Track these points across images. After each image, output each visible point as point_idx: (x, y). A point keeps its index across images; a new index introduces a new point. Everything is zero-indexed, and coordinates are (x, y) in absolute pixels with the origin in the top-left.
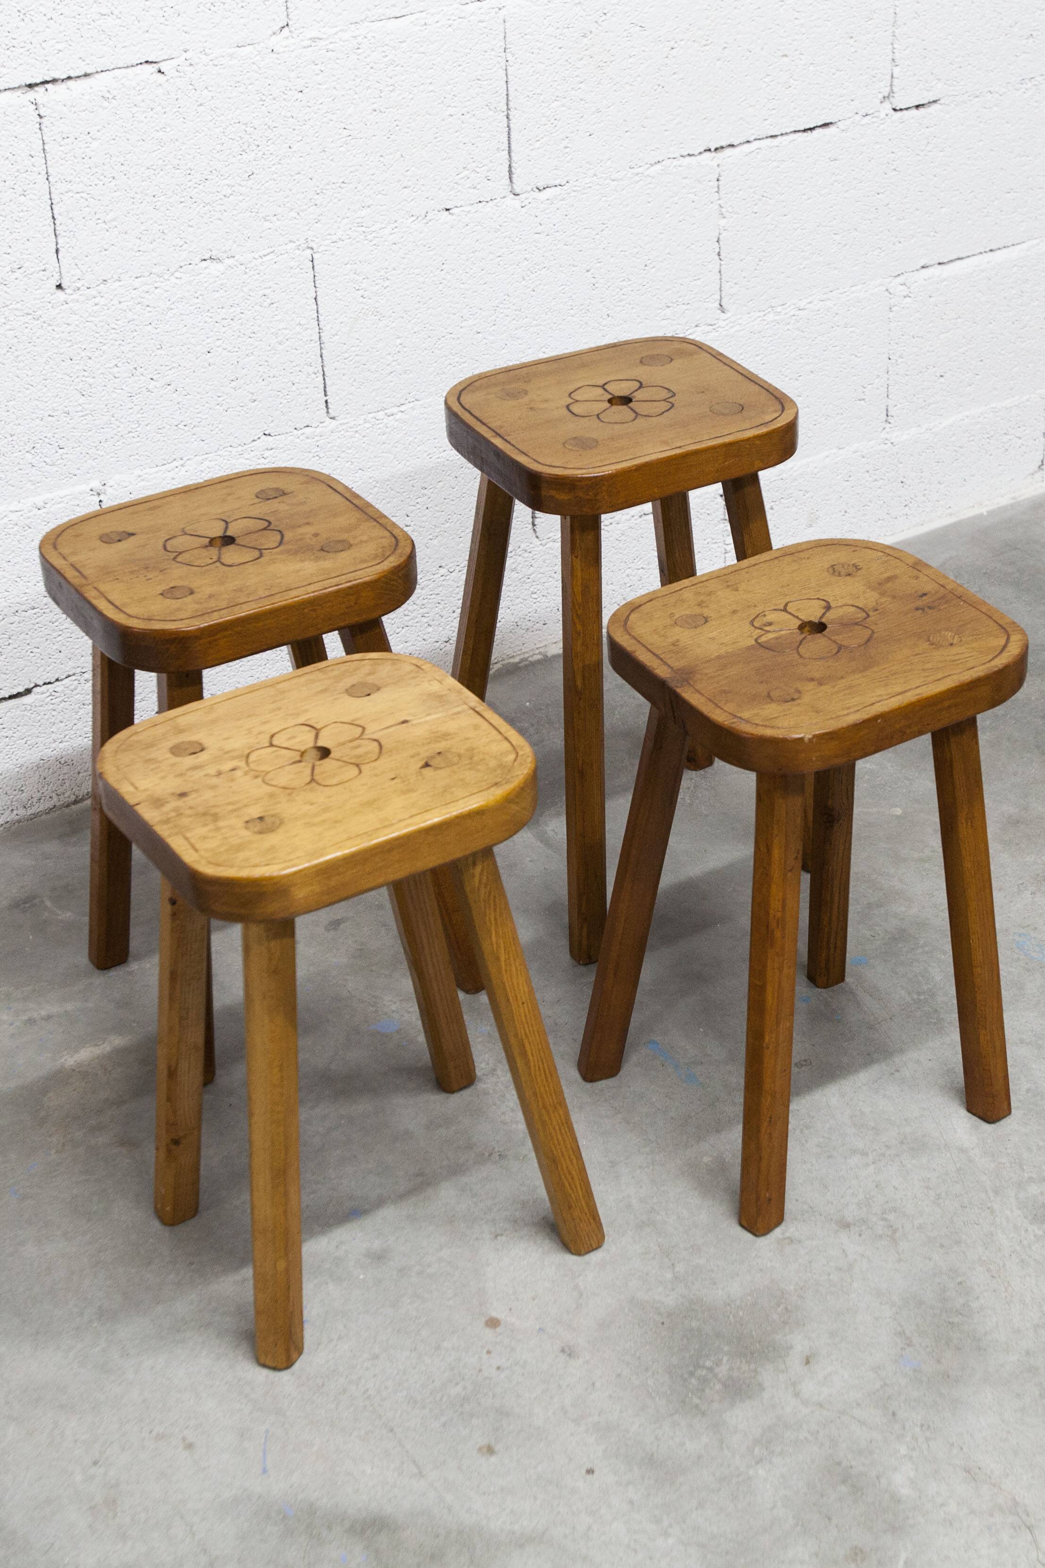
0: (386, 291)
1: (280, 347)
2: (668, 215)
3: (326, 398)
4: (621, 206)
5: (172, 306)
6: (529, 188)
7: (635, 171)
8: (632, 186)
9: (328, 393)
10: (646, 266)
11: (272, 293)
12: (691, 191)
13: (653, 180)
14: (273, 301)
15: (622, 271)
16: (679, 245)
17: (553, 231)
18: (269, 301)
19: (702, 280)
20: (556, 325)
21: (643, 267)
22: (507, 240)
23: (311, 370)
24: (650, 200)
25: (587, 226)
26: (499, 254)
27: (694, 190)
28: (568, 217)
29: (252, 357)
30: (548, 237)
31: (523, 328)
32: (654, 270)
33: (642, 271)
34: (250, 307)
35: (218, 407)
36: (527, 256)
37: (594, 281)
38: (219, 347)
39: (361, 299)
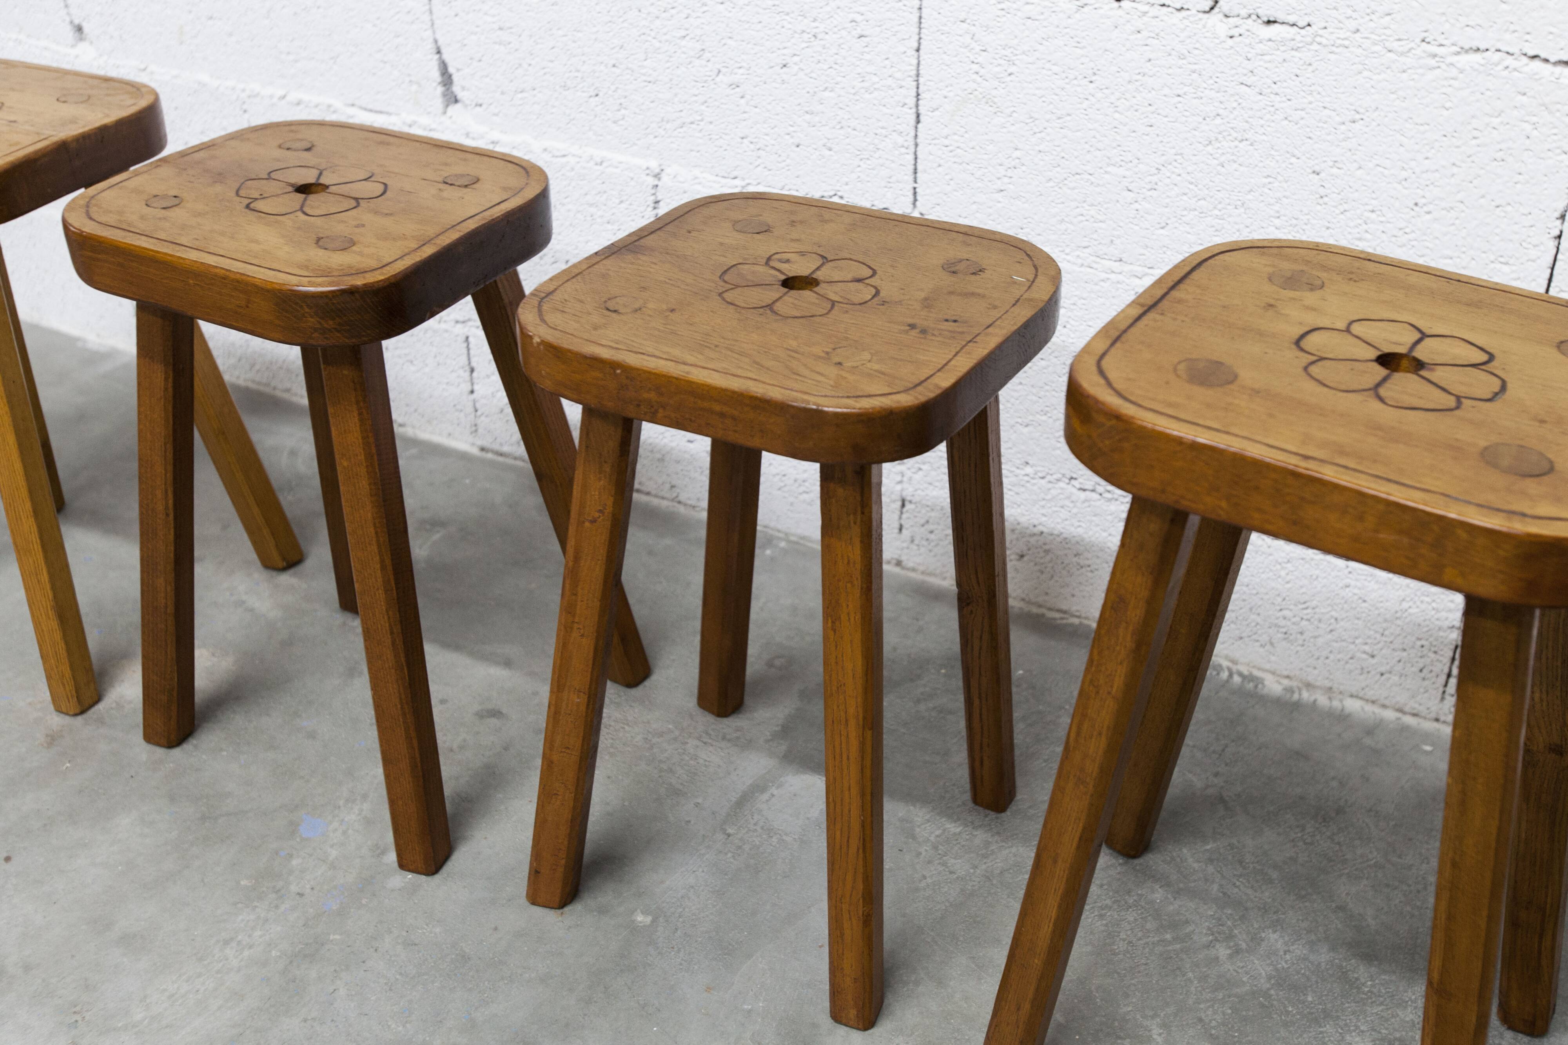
0: (1009, 78)
1: (867, 96)
2: (1474, 142)
3: (915, 185)
4: (1393, 96)
6: (1244, 13)
7: (1433, 49)
8: (1420, 71)
9: (918, 180)
10: (1416, 204)
11: (865, 22)
12: (1527, 118)
13: (1461, 75)
14: (864, 33)
15: (1374, 196)
16: (1483, 197)
17: (1269, 90)
18: (859, 31)
19: (1514, 268)
20: (1248, 230)
21: (1411, 205)
22: (1195, 76)
23: (900, 140)
24: (1448, 105)
25: (1328, 105)
26: (1180, 92)
27: (1535, 119)
28: (1300, 79)
29: (832, 94)
30: (1261, 97)
31: (1196, 213)
32: (1428, 217)
33: (1408, 210)
34: (836, 30)
35: (787, 137)
36: (1221, 112)
37: (1322, 191)
38: (795, 64)
39: (975, 76)
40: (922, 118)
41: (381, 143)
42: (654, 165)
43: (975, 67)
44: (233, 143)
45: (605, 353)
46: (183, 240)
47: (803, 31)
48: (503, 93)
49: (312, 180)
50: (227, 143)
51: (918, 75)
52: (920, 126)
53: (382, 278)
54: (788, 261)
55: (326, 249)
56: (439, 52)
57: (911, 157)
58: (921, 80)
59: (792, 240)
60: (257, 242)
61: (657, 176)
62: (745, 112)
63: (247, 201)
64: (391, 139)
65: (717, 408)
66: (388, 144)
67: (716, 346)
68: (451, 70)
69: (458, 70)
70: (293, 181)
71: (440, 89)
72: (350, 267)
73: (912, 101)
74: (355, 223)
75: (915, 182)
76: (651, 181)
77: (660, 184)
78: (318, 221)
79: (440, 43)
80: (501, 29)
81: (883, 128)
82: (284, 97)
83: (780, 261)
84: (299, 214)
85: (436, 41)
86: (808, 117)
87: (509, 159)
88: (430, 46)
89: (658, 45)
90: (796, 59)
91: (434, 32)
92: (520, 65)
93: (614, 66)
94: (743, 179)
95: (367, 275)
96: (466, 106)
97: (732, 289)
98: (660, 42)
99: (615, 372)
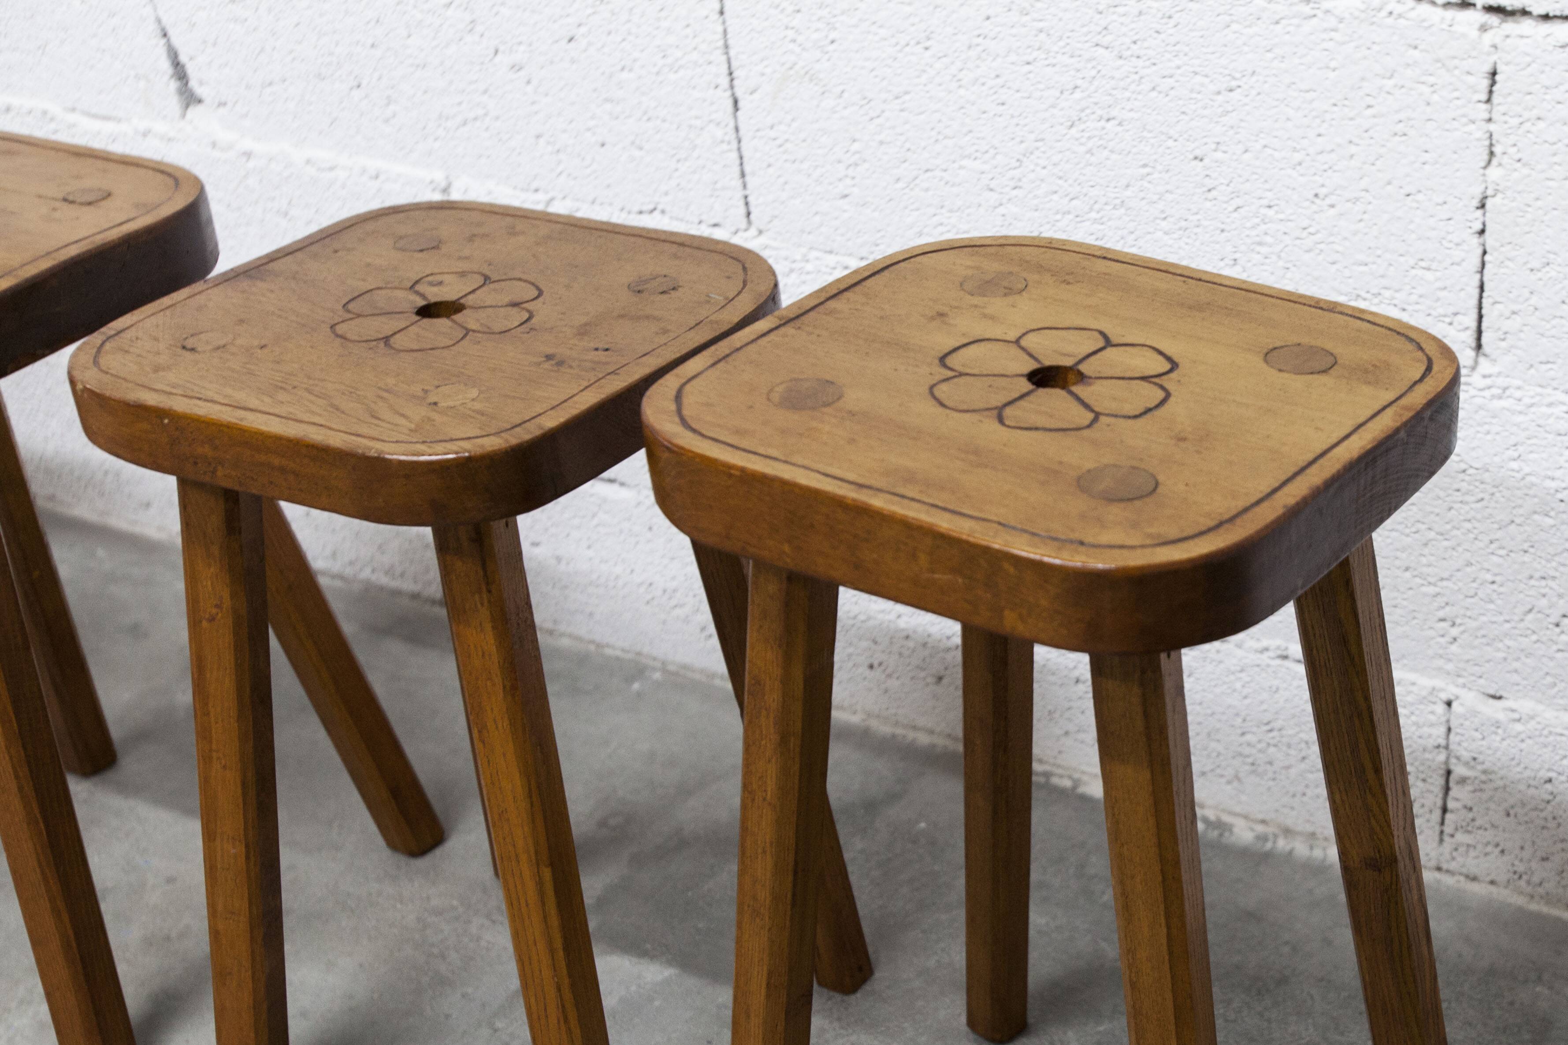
0: (832, 47)
1: (673, 76)
2: (1369, 112)
4: (1269, 55)
8: (1295, 21)
10: (1316, 195)
12: (1423, 79)
13: (1341, 26)
15: (1267, 186)
16: (1389, 183)
17: (1129, 53)
19: (1438, 274)
20: (1133, 237)
21: (1310, 196)
22: (1042, 36)
23: (719, 133)
24: (1333, 64)
25: (1198, 69)
26: (1030, 59)
27: (1432, 80)
28: (1162, 36)
29: (631, 75)
30: (1121, 62)
31: (1071, 217)
32: (1332, 211)
33: (1307, 204)
35: (588, 134)
36: (1079, 82)
37: (1209, 183)
38: (583, 36)
39: (792, 46)
40: (741, 104)
43: (791, 34)
45: (150, 399)
48: (248, 87)
51: (726, 46)
52: (739, 113)
54: (440, 283)
56: (165, 36)
57: (734, 155)
58: (732, 53)
59: (460, 258)
62: (534, 103)
65: (276, 461)
67: (295, 387)
68: (183, 58)
69: (191, 58)
71: (174, 85)
73: (724, 81)
75: (745, 186)
79: (165, 24)
81: (697, 118)
83: (431, 284)
85: (159, 21)
86: (608, 106)
88: (153, 27)
90: (583, 30)
91: (155, 9)
92: (263, 48)
93: (373, 46)
97: (351, 319)
99: (162, 422)
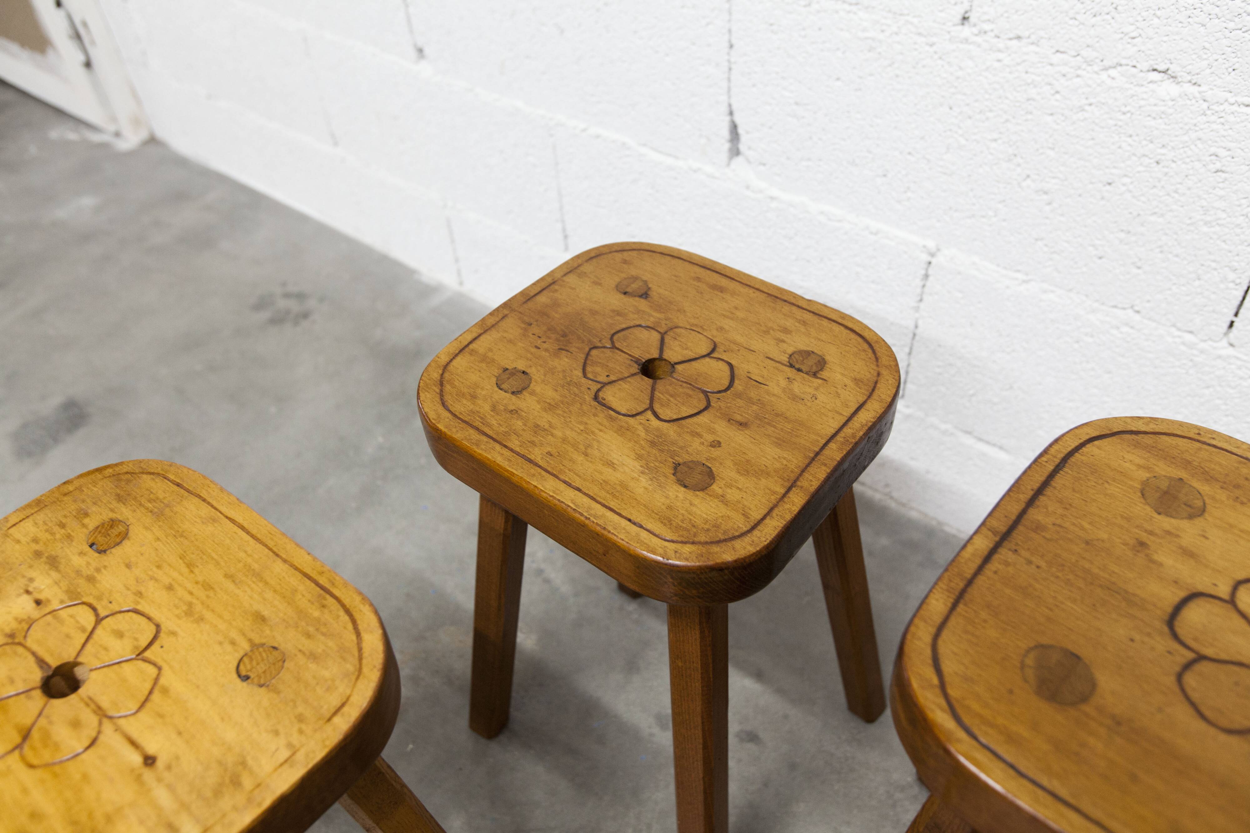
1: (1205, 229)
3: (1234, 319)
5: (1087, 108)
9: (1240, 315)
11: (1229, 159)
14: (1224, 168)
18: (1218, 165)
34: (1188, 160)
38: (1124, 185)
41: (715, 288)
42: (931, 244)
44: (571, 279)
46: (537, 454)
47: (1144, 155)
48: (788, 158)
49: (656, 355)
50: (565, 278)
53: (752, 550)
55: (685, 487)
56: (731, 113)
60: (611, 464)
61: (933, 255)
62: (1047, 218)
63: (595, 387)
64: (724, 282)
66: (722, 290)
68: (741, 131)
69: (747, 132)
70: (637, 353)
71: (727, 146)
72: (717, 526)
74: (710, 438)
76: (925, 257)
77: (934, 261)
78: (670, 430)
79: (735, 107)
80: (797, 104)
82: (584, 130)
84: (649, 414)
85: (730, 106)
86: (1122, 235)
87: (850, 325)
88: (724, 109)
89: (963, 142)
90: (1126, 180)
91: (729, 97)
92: (811, 138)
93: (910, 153)
94: (1027, 274)
95: (738, 544)
96: (749, 161)
98: (967, 140)
